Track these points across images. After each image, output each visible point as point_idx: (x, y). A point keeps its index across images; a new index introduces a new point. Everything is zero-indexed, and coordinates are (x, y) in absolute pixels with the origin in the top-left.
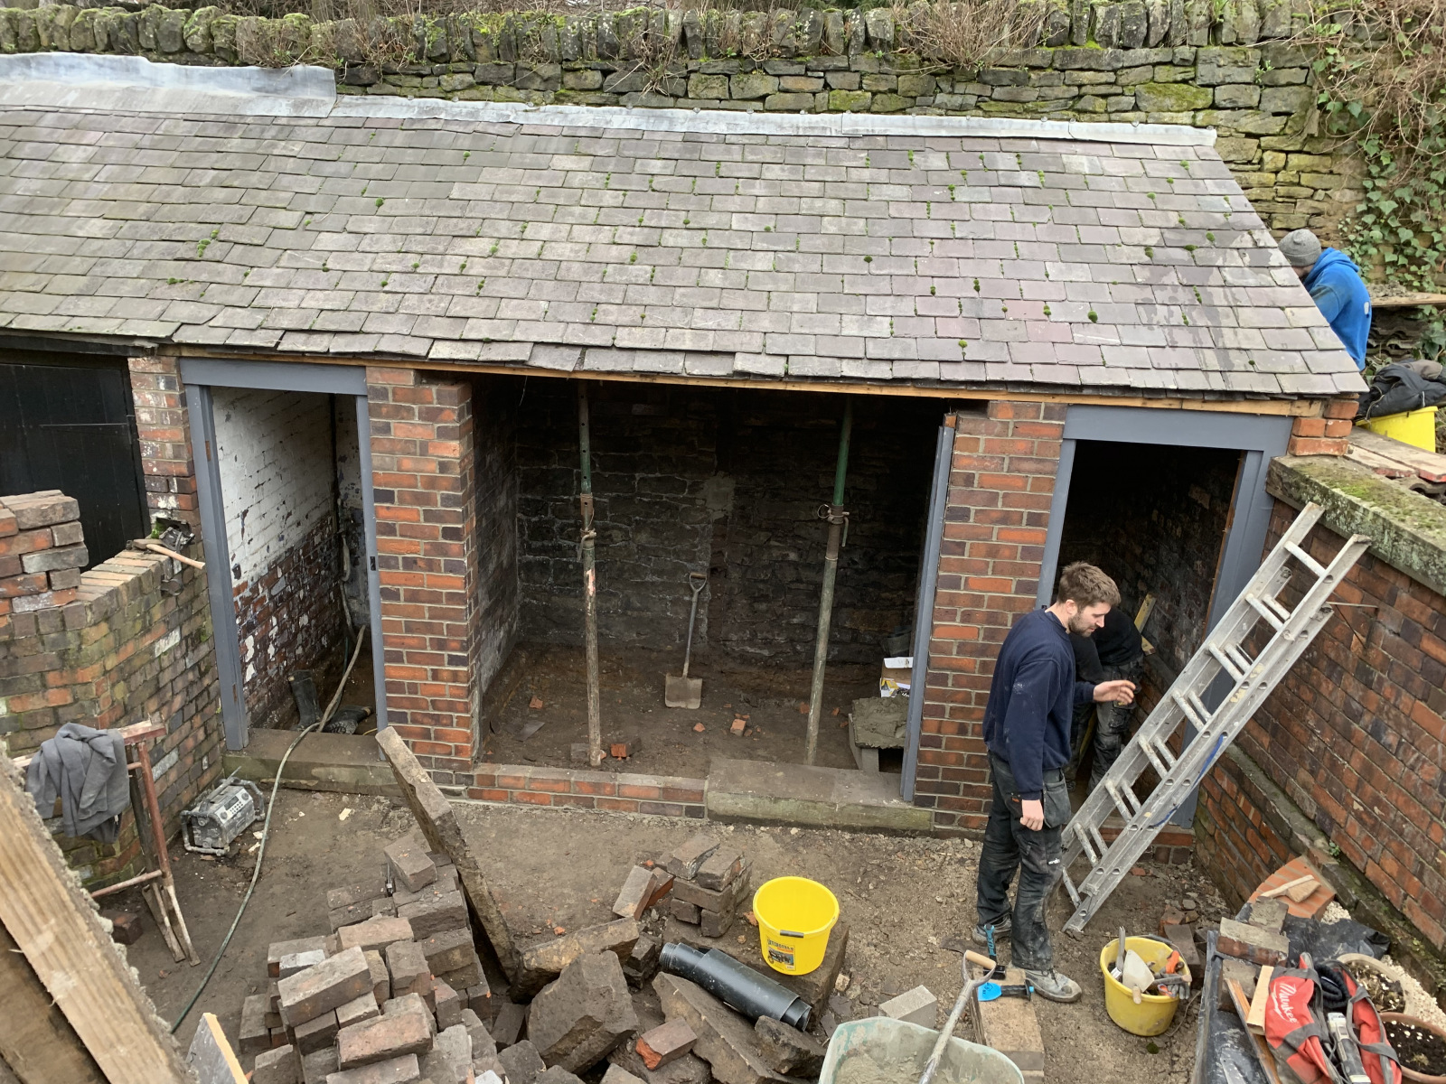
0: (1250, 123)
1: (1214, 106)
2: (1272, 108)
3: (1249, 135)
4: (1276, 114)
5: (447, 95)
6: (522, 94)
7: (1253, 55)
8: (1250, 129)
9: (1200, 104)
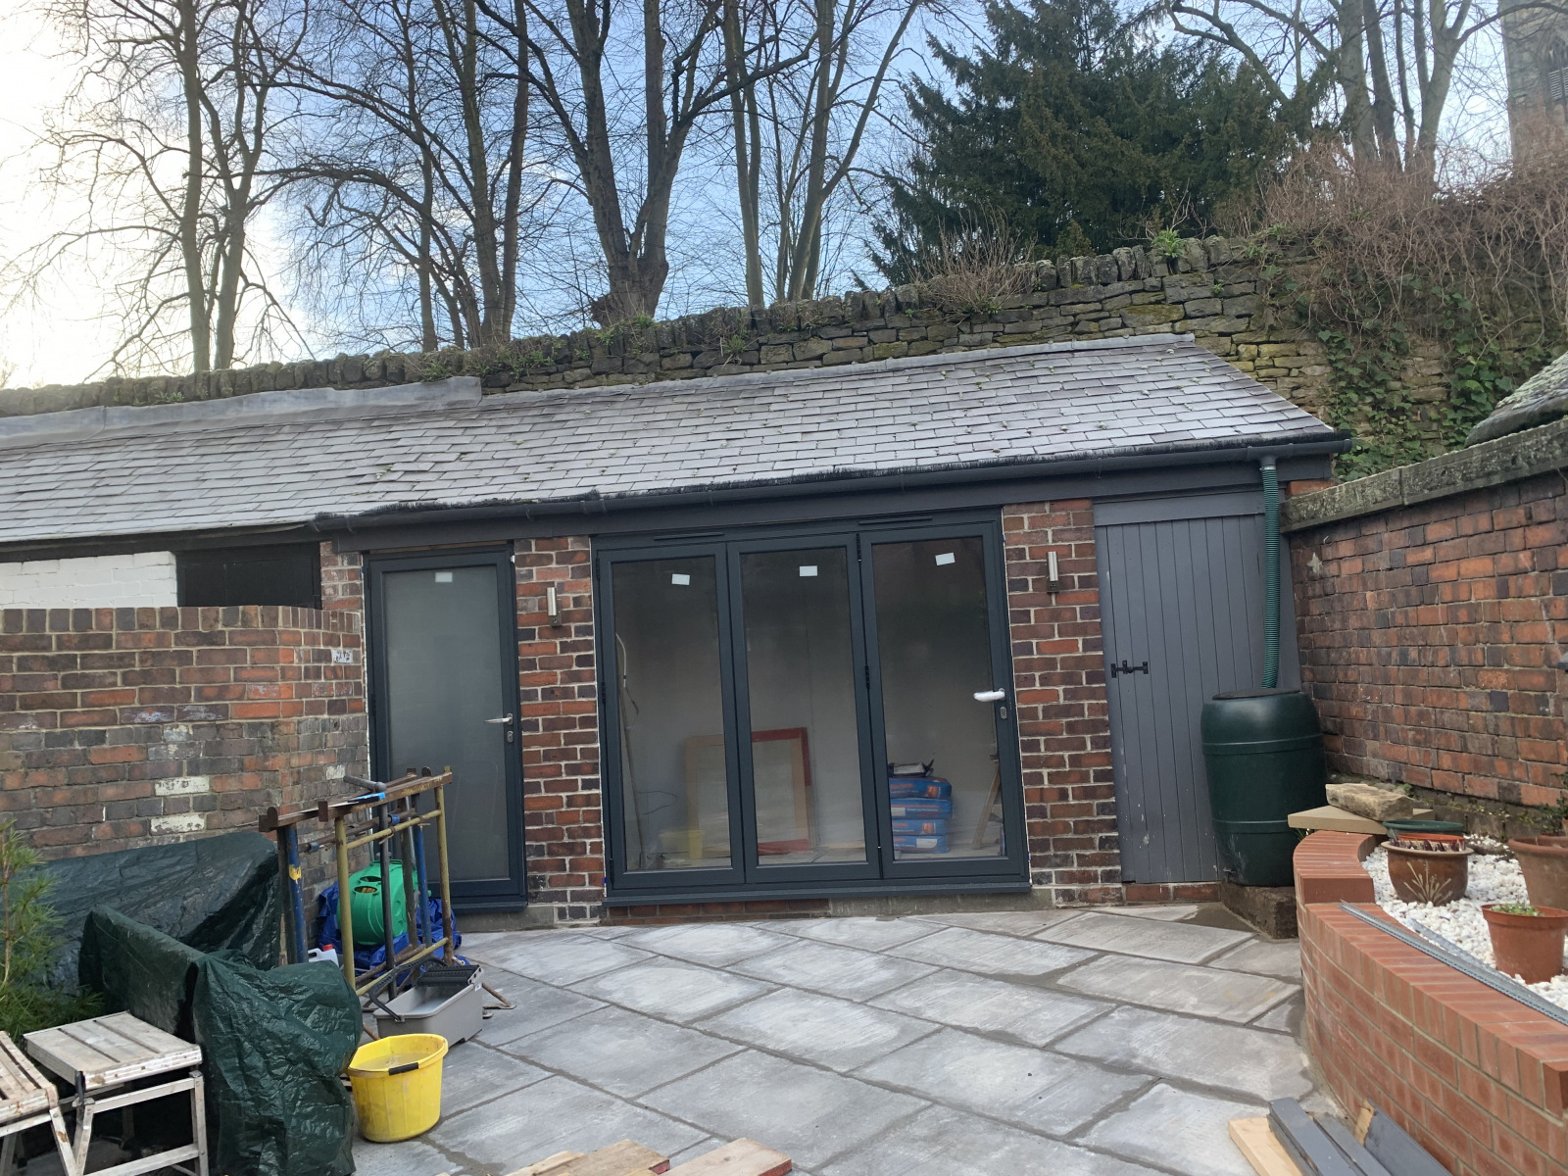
1: (1186, 317)
2: (1234, 312)
3: (1221, 334)
4: (1239, 316)
5: (570, 386)
6: (629, 378)
7: (1208, 278)
8: (1221, 329)
9: (1175, 317)
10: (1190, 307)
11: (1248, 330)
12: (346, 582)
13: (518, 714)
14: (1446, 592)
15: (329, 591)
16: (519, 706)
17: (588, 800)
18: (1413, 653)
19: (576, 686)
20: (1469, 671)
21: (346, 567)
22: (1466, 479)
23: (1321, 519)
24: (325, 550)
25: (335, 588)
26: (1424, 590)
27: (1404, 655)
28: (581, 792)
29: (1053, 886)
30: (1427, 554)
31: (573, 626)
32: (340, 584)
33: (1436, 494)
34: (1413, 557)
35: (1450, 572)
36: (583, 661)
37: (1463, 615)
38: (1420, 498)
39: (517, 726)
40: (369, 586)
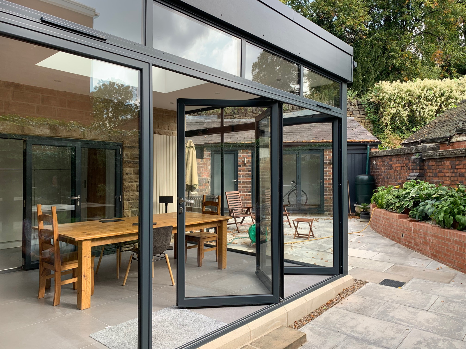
0: (359, 116)
1: (353, 114)
2: (361, 114)
3: (359, 118)
4: (362, 115)
5: (235, 118)
6: (246, 117)
7: (357, 107)
8: (359, 117)
9: (351, 114)
10: (354, 112)
11: (364, 117)
12: (208, 155)
13: (238, 180)
14: (394, 168)
15: (205, 156)
16: (238, 178)
17: (249, 195)
18: (389, 177)
19: (248, 175)
20: (396, 180)
21: (208, 152)
22: (398, 153)
23: (376, 155)
24: (205, 149)
25: (206, 156)
26: (391, 167)
27: (387, 177)
28: (248, 193)
29: (328, 213)
30: (392, 163)
31: (248, 165)
32: (207, 155)
33: (394, 154)
34: (390, 163)
35: (395, 166)
36: (249, 171)
37: (396, 172)
38: (391, 154)
39: (237, 182)
40: (212, 156)
